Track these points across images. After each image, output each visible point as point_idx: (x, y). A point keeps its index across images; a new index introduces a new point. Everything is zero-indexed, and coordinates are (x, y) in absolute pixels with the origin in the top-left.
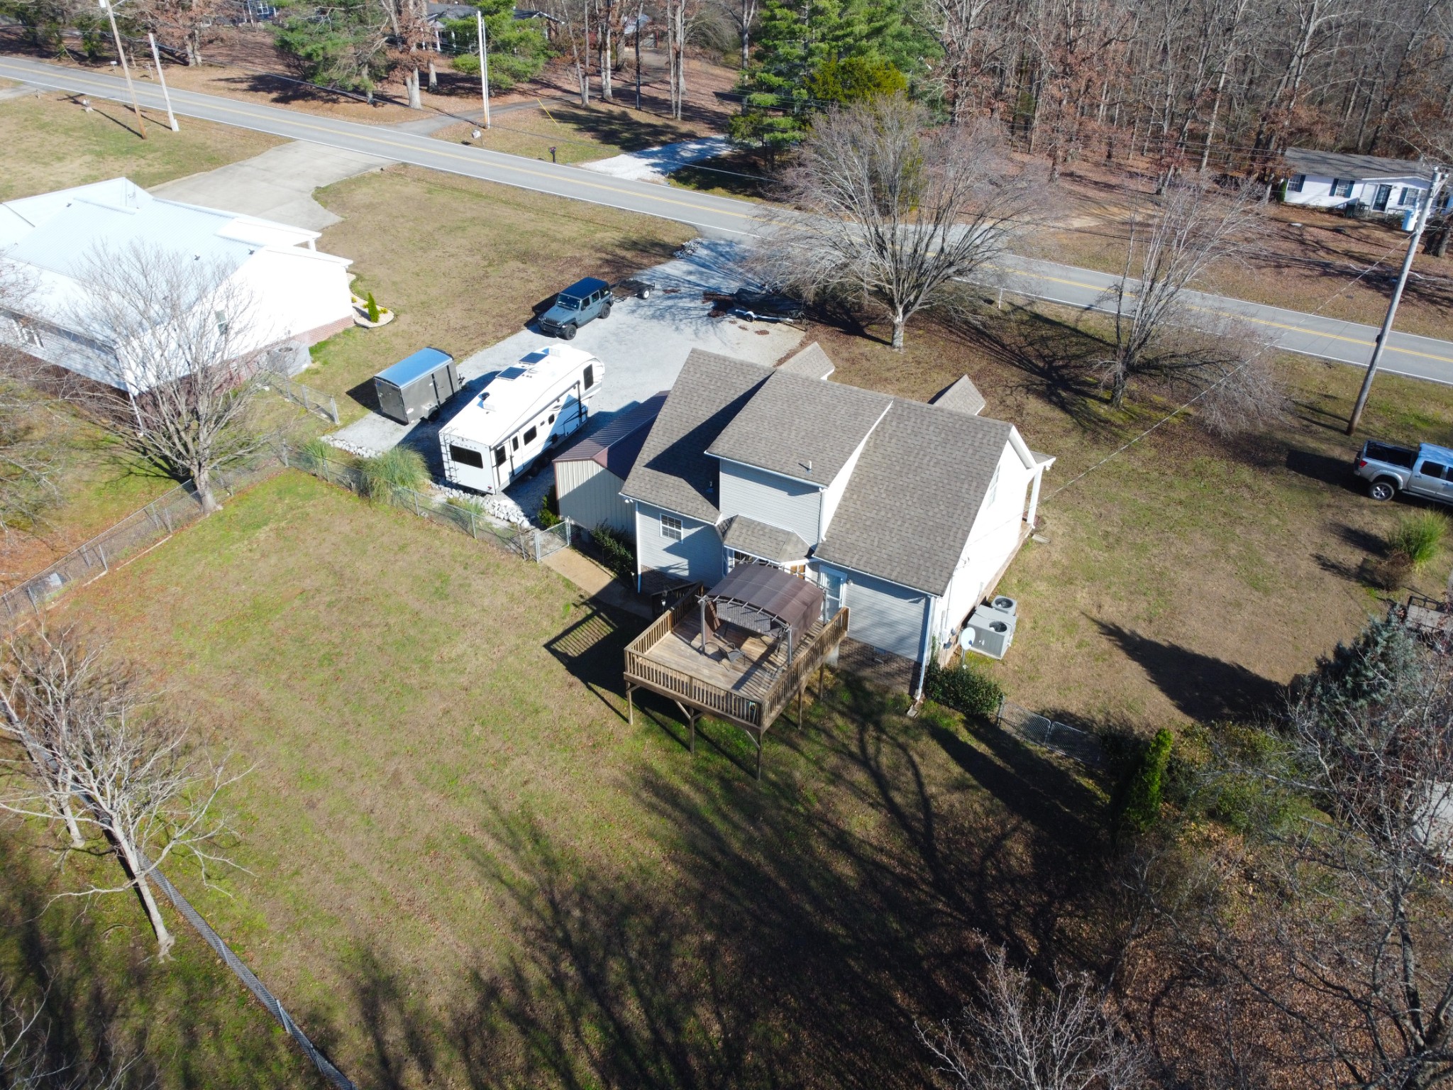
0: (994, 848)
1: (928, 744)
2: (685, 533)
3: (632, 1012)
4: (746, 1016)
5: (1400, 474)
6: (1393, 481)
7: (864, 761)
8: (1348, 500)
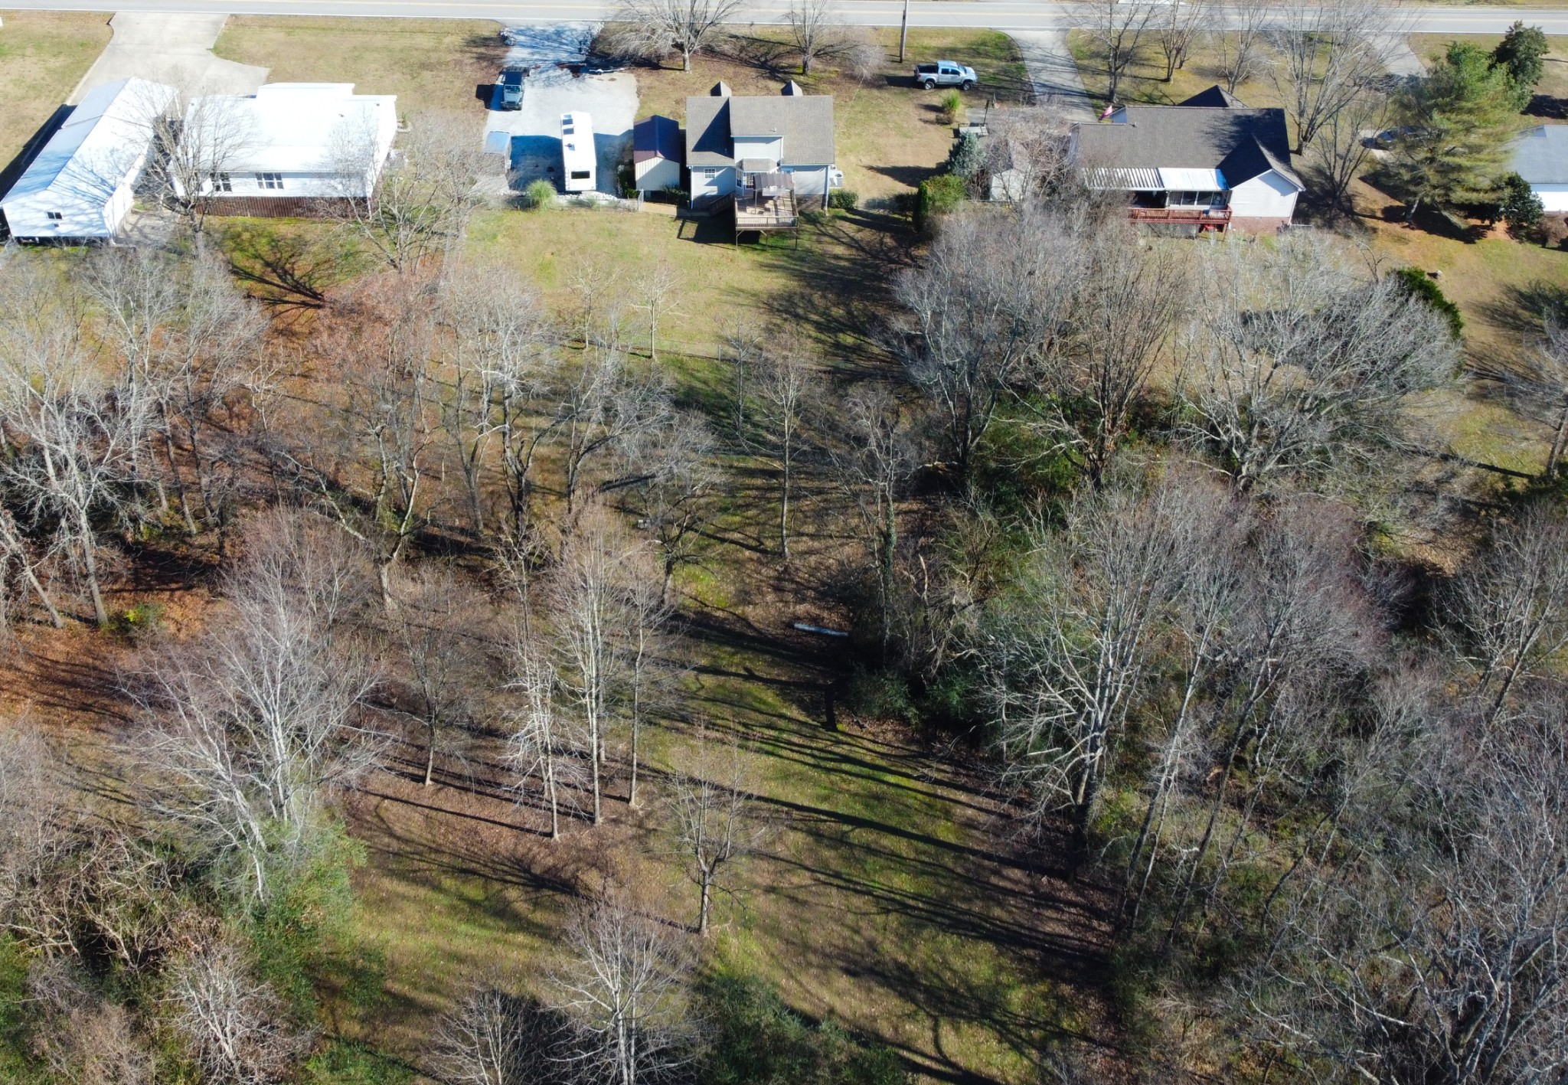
0: (881, 243)
1: (839, 223)
2: (716, 174)
3: (815, 317)
4: (847, 305)
5: (933, 76)
6: (931, 80)
7: (825, 234)
8: (919, 93)
